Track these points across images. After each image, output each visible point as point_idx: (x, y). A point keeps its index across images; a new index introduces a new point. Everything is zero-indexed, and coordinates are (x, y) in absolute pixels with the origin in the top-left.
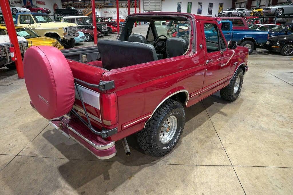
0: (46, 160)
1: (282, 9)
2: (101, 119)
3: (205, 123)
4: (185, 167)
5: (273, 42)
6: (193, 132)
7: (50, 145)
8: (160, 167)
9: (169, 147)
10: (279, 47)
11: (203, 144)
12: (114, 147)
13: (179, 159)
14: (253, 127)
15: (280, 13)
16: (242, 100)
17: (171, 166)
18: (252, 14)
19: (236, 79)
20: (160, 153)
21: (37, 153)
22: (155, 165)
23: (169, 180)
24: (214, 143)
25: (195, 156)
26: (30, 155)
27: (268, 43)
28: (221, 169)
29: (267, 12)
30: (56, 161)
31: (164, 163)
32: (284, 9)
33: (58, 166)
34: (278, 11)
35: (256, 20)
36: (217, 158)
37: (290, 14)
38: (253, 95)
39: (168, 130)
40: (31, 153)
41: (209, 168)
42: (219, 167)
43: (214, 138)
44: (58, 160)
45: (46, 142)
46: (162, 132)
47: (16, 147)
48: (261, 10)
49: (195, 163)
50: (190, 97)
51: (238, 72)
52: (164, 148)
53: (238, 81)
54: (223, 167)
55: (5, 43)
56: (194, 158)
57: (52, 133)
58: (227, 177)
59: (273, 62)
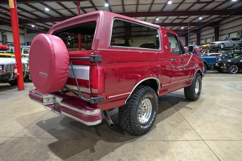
0: (37, 140)
1: (223, 44)
2: (89, 89)
3: (175, 114)
4: (161, 142)
5: (221, 64)
6: (165, 120)
7: (42, 130)
8: (139, 143)
9: (146, 127)
10: (226, 67)
11: (175, 127)
12: (100, 114)
13: (155, 137)
14: (215, 115)
15: (222, 46)
16: (203, 100)
17: (149, 142)
18: (202, 48)
19: (196, 81)
20: (139, 131)
21: (30, 135)
22: (135, 142)
23: (149, 151)
24: (184, 126)
25: (169, 135)
26: (24, 137)
27: (217, 64)
28: (194, 143)
29: (212, 46)
30: (46, 140)
31: (143, 140)
32: (225, 44)
33: (48, 144)
34: (221, 45)
35: (205, 51)
36: (188, 136)
37: (229, 47)
38: (212, 96)
39: (144, 112)
40: (25, 135)
41: (183, 142)
42: (192, 141)
43: (184, 123)
44: (48, 140)
45: (39, 128)
46: (139, 113)
47: (12, 132)
48: (208, 45)
49: (170, 139)
50: (161, 86)
51: (197, 76)
52: (142, 127)
53: (197, 84)
54: (195, 142)
55: (11, 63)
56: (168, 136)
57: (44, 122)
58: (200, 147)
59: (223, 78)
